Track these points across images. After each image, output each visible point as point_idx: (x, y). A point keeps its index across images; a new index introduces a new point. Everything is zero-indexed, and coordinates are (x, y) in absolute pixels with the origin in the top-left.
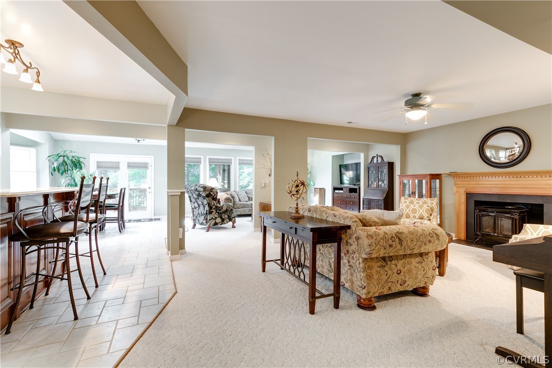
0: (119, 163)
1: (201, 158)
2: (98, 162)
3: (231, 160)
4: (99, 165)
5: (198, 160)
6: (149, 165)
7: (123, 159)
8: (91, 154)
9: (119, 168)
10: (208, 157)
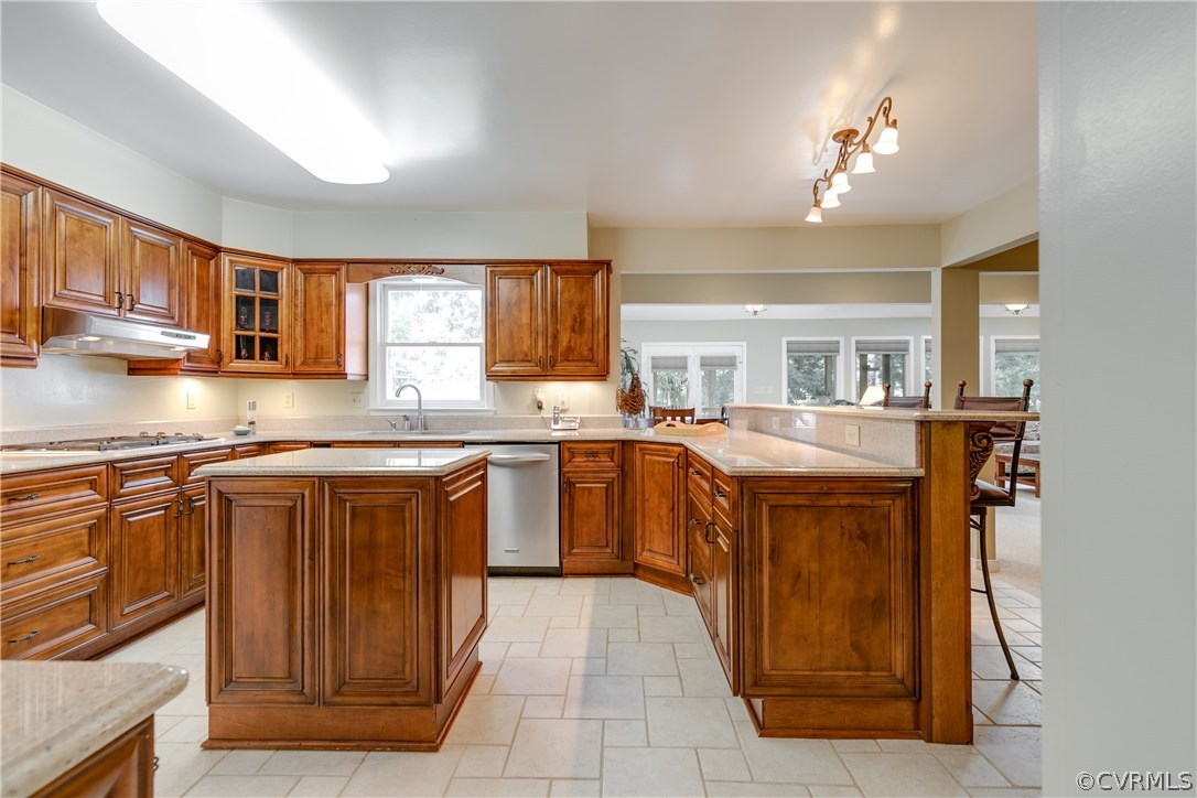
0: (686, 358)
1: (838, 342)
2: (653, 358)
3: (907, 342)
4: (657, 364)
5: (833, 347)
6: (738, 360)
7: (693, 351)
8: (643, 344)
9: (686, 368)
10: (853, 340)
